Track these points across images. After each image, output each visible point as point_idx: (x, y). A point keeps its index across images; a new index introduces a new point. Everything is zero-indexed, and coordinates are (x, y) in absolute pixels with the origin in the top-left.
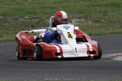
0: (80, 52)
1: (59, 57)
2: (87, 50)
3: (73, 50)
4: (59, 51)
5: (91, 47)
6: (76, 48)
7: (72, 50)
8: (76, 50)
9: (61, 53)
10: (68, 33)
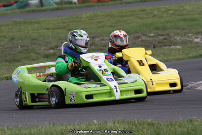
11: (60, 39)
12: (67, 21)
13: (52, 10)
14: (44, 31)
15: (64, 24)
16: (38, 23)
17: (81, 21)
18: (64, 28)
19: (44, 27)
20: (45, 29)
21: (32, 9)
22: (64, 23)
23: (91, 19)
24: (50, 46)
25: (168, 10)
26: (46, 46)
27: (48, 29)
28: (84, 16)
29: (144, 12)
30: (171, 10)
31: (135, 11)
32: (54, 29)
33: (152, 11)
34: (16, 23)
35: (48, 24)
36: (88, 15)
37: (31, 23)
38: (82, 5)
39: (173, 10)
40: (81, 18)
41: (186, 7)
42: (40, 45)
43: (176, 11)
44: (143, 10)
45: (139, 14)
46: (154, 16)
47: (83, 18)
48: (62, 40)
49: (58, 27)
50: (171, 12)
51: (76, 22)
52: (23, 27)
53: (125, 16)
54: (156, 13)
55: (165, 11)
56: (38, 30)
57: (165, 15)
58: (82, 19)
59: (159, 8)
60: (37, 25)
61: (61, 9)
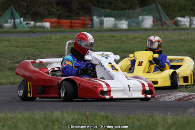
0: (133, 91)
1: (107, 97)
2: (142, 89)
3: (125, 88)
4: (105, 89)
5: (146, 85)
6: (129, 86)
7: (123, 89)
8: (129, 88)
9: (109, 92)
10: (110, 63)
11: (27, 55)
12: (36, 41)
13: (24, 32)
14: (13, 48)
15: (34, 44)
16: (8, 41)
17: (50, 42)
18: (33, 47)
19: (14, 45)
20: (14, 47)
21: (5, 30)
22: (34, 42)
23: (61, 41)
24: (16, 60)
25: (136, 38)
26: (11, 60)
27: (17, 47)
28: (54, 38)
29: (113, 38)
30: (138, 38)
31: (103, 37)
32: (23, 47)
33: (120, 38)
35: (18, 42)
36: (58, 37)
37: (1, 40)
38: (53, 29)
39: (141, 38)
40: (51, 39)
42: (6, 58)
43: (143, 39)
44: (112, 37)
45: (108, 40)
46: (122, 42)
47: (53, 39)
48: (29, 55)
49: (27, 46)
50: (139, 40)
51: (46, 42)
54: (124, 39)
55: (133, 38)
56: (7, 47)
57: (133, 42)
58: (52, 41)
59: (127, 36)
60: (7, 43)
61: (33, 32)
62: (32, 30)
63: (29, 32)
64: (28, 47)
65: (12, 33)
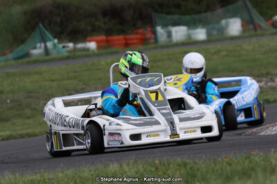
12: (79, 69)
13: (61, 59)
15: (75, 74)
16: (40, 73)
17: (98, 69)
18: (75, 78)
19: (47, 78)
21: (33, 58)
22: (75, 72)
25: (219, 51)
27: (52, 81)
28: (103, 63)
30: (223, 51)
31: (173, 54)
34: (8, 75)
35: (53, 74)
37: (29, 74)
38: (102, 51)
39: (226, 50)
40: (99, 65)
41: (245, 46)
43: (231, 51)
47: (102, 65)
49: (66, 78)
50: (225, 53)
51: (92, 70)
52: (18, 79)
53: (159, 61)
55: (216, 52)
56: (38, 82)
57: (215, 57)
58: (100, 67)
60: (37, 76)
61: (73, 58)
62: (72, 54)
63: (68, 58)
64: (68, 79)
65: (44, 61)
